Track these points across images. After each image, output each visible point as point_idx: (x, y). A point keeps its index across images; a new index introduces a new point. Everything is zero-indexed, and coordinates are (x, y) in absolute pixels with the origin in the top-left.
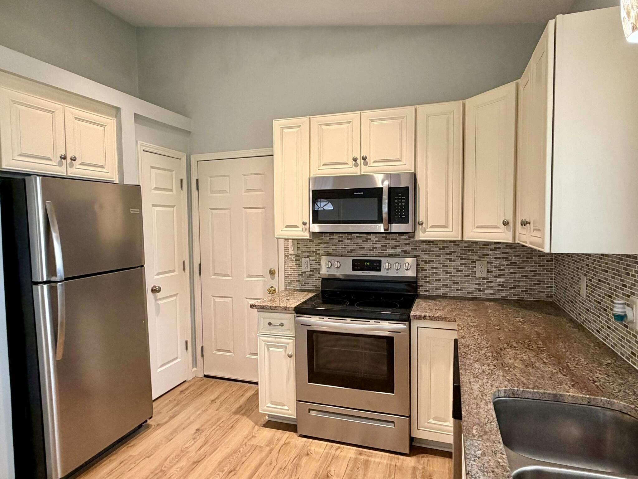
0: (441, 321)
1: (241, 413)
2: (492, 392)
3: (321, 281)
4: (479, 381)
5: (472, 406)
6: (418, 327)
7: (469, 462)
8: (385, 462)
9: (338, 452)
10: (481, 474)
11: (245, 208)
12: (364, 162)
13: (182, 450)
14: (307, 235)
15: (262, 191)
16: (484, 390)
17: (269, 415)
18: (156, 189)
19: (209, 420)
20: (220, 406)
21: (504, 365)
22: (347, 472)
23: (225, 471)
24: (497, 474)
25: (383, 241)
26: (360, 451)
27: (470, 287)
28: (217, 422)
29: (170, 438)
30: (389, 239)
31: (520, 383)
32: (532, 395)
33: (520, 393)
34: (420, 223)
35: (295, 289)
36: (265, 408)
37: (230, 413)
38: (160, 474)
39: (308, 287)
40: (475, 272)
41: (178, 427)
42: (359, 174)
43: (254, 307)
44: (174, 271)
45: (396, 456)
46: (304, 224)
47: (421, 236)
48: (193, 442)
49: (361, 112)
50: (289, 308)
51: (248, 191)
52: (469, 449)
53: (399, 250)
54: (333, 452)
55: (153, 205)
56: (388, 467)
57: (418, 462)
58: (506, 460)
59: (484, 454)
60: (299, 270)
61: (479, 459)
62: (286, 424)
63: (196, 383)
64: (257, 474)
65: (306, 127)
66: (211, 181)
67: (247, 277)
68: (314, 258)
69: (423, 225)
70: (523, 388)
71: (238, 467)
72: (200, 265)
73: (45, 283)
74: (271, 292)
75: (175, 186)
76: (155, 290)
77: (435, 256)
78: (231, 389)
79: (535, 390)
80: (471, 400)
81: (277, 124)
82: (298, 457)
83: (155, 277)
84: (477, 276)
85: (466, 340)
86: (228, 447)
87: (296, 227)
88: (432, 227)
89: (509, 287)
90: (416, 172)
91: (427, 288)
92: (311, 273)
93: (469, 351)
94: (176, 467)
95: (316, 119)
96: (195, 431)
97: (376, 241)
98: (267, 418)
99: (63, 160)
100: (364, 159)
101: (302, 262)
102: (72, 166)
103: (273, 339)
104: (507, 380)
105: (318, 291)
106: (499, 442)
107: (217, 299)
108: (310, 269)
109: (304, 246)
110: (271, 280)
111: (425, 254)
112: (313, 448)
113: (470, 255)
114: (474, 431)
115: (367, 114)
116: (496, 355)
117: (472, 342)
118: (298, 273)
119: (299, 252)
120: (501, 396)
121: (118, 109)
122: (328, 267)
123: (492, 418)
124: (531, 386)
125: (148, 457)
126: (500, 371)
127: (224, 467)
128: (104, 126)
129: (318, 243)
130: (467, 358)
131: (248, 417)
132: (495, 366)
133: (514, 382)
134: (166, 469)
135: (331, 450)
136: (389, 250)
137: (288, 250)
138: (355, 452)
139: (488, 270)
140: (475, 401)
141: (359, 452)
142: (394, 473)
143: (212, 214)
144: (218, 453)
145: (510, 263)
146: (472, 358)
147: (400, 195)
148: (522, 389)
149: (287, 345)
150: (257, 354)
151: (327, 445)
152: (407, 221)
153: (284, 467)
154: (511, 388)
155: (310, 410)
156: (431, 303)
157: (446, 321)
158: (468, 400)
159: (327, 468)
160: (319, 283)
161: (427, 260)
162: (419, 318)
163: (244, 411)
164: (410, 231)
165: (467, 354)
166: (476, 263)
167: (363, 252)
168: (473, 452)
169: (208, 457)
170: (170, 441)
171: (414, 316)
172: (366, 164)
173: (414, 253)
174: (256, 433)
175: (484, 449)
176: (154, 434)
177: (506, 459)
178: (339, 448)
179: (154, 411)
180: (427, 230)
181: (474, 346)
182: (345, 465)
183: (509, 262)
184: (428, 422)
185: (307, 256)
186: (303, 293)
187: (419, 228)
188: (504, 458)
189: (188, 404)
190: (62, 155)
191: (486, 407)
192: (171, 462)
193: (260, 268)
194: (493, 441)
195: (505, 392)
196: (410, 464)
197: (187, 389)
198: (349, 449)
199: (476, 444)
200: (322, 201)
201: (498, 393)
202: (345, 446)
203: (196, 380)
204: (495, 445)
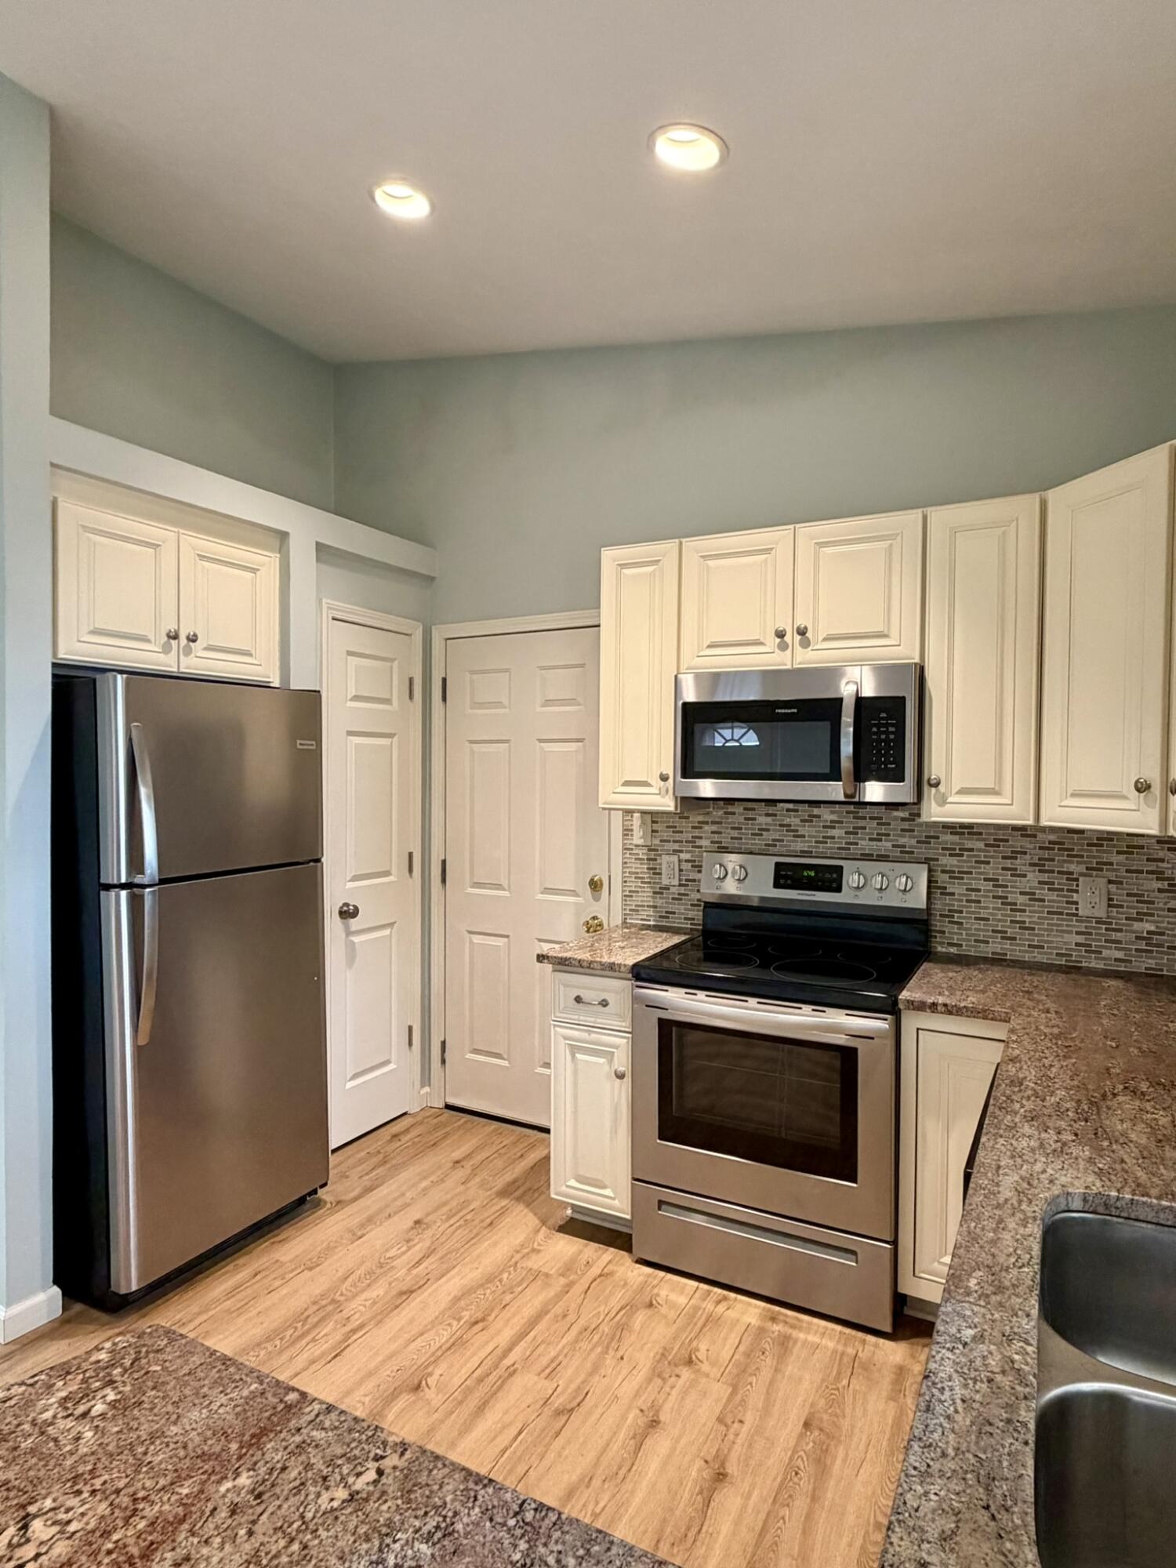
0: (974, 1017)
1: (512, 1196)
2: (1047, 1195)
3: (702, 908)
4: (1022, 1166)
5: (986, 1223)
6: (918, 1029)
7: (939, 1352)
8: (831, 1345)
9: (721, 1308)
10: (957, 1383)
11: (541, 741)
12: (800, 640)
13: (380, 1262)
14: (668, 804)
15: (579, 705)
16: (1029, 1189)
17: (574, 1207)
18: (356, 698)
19: (445, 1204)
20: (471, 1174)
21: (1100, 1133)
22: (736, 1357)
23: (464, 1320)
24: (999, 1388)
25: (850, 823)
26: (773, 1312)
27: (1065, 940)
28: (460, 1211)
29: (359, 1233)
30: (865, 818)
31: (1130, 1181)
32: (1157, 1213)
33: (1125, 1206)
34: (932, 782)
35: (643, 925)
36: (564, 1188)
37: (489, 1193)
38: (330, 1308)
39: (674, 922)
40: (1076, 903)
41: (380, 1211)
42: (789, 667)
43: (546, 961)
44: (387, 873)
45: (860, 1335)
46: (664, 778)
47: (934, 812)
48: (404, 1249)
49: (797, 526)
50: (620, 965)
51: (548, 703)
52: (947, 1323)
53: (889, 844)
54: (709, 1306)
55: (350, 733)
56: (838, 1358)
57: (913, 1356)
58: (1032, 1358)
59: (979, 1338)
60: (654, 883)
61: (964, 1347)
62: (610, 1230)
63: (426, 1120)
64: (532, 1334)
65: (670, 564)
66: (472, 681)
67: (542, 893)
68: (688, 856)
69: (940, 787)
70: (1133, 1195)
71: (493, 1315)
72: (444, 862)
73: (123, 886)
74: (591, 930)
75: (397, 692)
76: (345, 912)
77: (976, 862)
78: (500, 1141)
79: (1165, 1203)
80: (989, 1208)
81: (609, 556)
82: (628, 1307)
83: (348, 884)
84: (1080, 913)
85: (1021, 1068)
86: (477, 1268)
87: (645, 784)
88: (963, 791)
89: (1166, 945)
90: (924, 662)
91: (955, 937)
92: (682, 890)
93: (1020, 1095)
94: (364, 1296)
95: (694, 546)
96: (411, 1223)
97: (831, 822)
98: (569, 1212)
99: (172, 641)
100: (802, 632)
101: (660, 864)
102: (188, 651)
103: (585, 1035)
104: (1096, 1170)
105: (695, 933)
106: (1028, 1315)
107: (476, 939)
108: (680, 880)
109: (667, 827)
110: (594, 903)
111: (950, 855)
112: (663, 1293)
113: (1065, 861)
114: (973, 1283)
115: (806, 530)
116: (1086, 1110)
117: (1034, 1073)
118: (652, 887)
119: (657, 842)
120: (1074, 1207)
121: (284, 536)
122: (739, 880)
123: (1028, 1256)
124: (1154, 1192)
125: (310, 1269)
126: (1086, 1148)
127: (463, 1309)
128: (254, 571)
129: (699, 822)
130: (1009, 1109)
131: (528, 1205)
132: (1076, 1135)
133: (1113, 1177)
134: (342, 1298)
135: (706, 1303)
136: (863, 843)
137: (632, 835)
138: (761, 1314)
139: (1110, 899)
140: (997, 1212)
141: (769, 1314)
142: (849, 1374)
143: (472, 752)
144: (453, 1277)
145: (1169, 885)
146: (1022, 1110)
147: (883, 715)
148: (1130, 1196)
149: (615, 1050)
150: (549, 1064)
151: (697, 1288)
152: (900, 778)
153: (594, 1326)
154: (1101, 1190)
155: (661, 1203)
156: (955, 974)
157: (985, 1018)
158: (981, 1208)
159: (691, 1341)
160: (698, 914)
161: (956, 870)
162: (920, 1007)
163: (518, 1193)
164: (908, 801)
165: (1012, 1101)
166: (1080, 883)
167: (800, 846)
168: (953, 1330)
169: (432, 1284)
170: (358, 1239)
171: (908, 1001)
172: (806, 644)
173: (923, 851)
174: (542, 1243)
175: (986, 1327)
176: (328, 1220)
177: (1034, 1356)
178: (725, 1298)
179: (331, 1173)
180: (949, 800)
181: (1036, 1083)
182: (733, 1339)
183: (1166, 883)
184: (942, 1260)
185: (674, 851)
186: (660, 933)
187: (930, 793)
188: (1027, 1353)
189: (403, 1165)
190: (170, 631)
191: (1021, 1230)
192: (354, 1285)
193: (569, 876)
194: (1013, 1310)
195: (1085, 1200)
196: (891, 1358)
197: (407, 1131)
198: (750, 1304)
199: (968, 1313)
200: (737, 727)
201: (1067, 1199)
202: (740, 1297)
203: (428, 1114)
204: (1015, 1319)
